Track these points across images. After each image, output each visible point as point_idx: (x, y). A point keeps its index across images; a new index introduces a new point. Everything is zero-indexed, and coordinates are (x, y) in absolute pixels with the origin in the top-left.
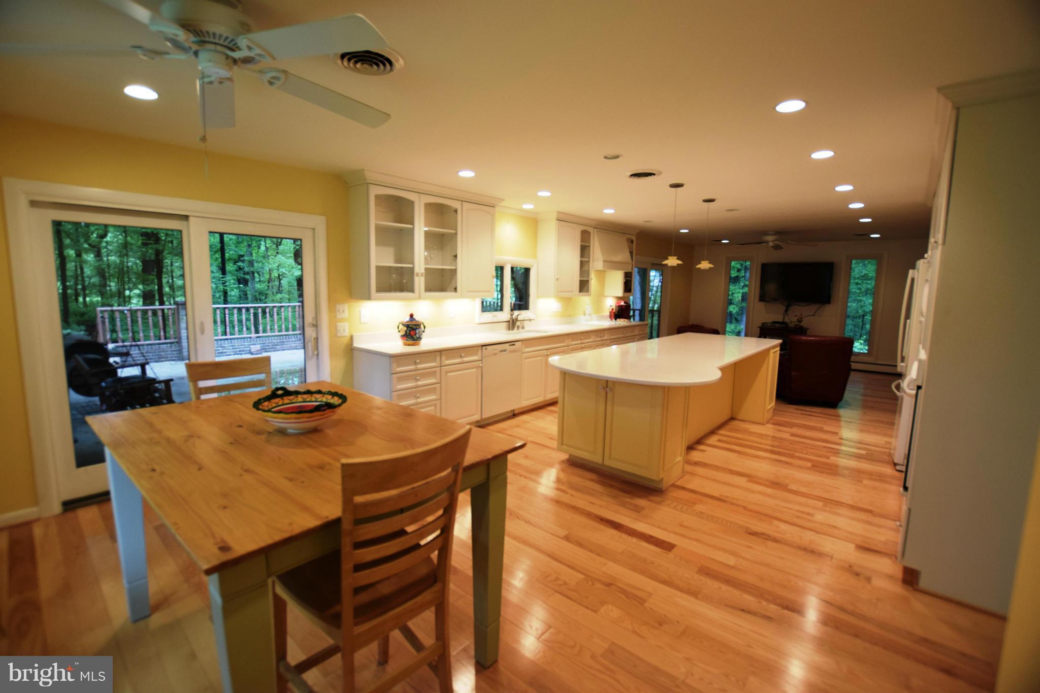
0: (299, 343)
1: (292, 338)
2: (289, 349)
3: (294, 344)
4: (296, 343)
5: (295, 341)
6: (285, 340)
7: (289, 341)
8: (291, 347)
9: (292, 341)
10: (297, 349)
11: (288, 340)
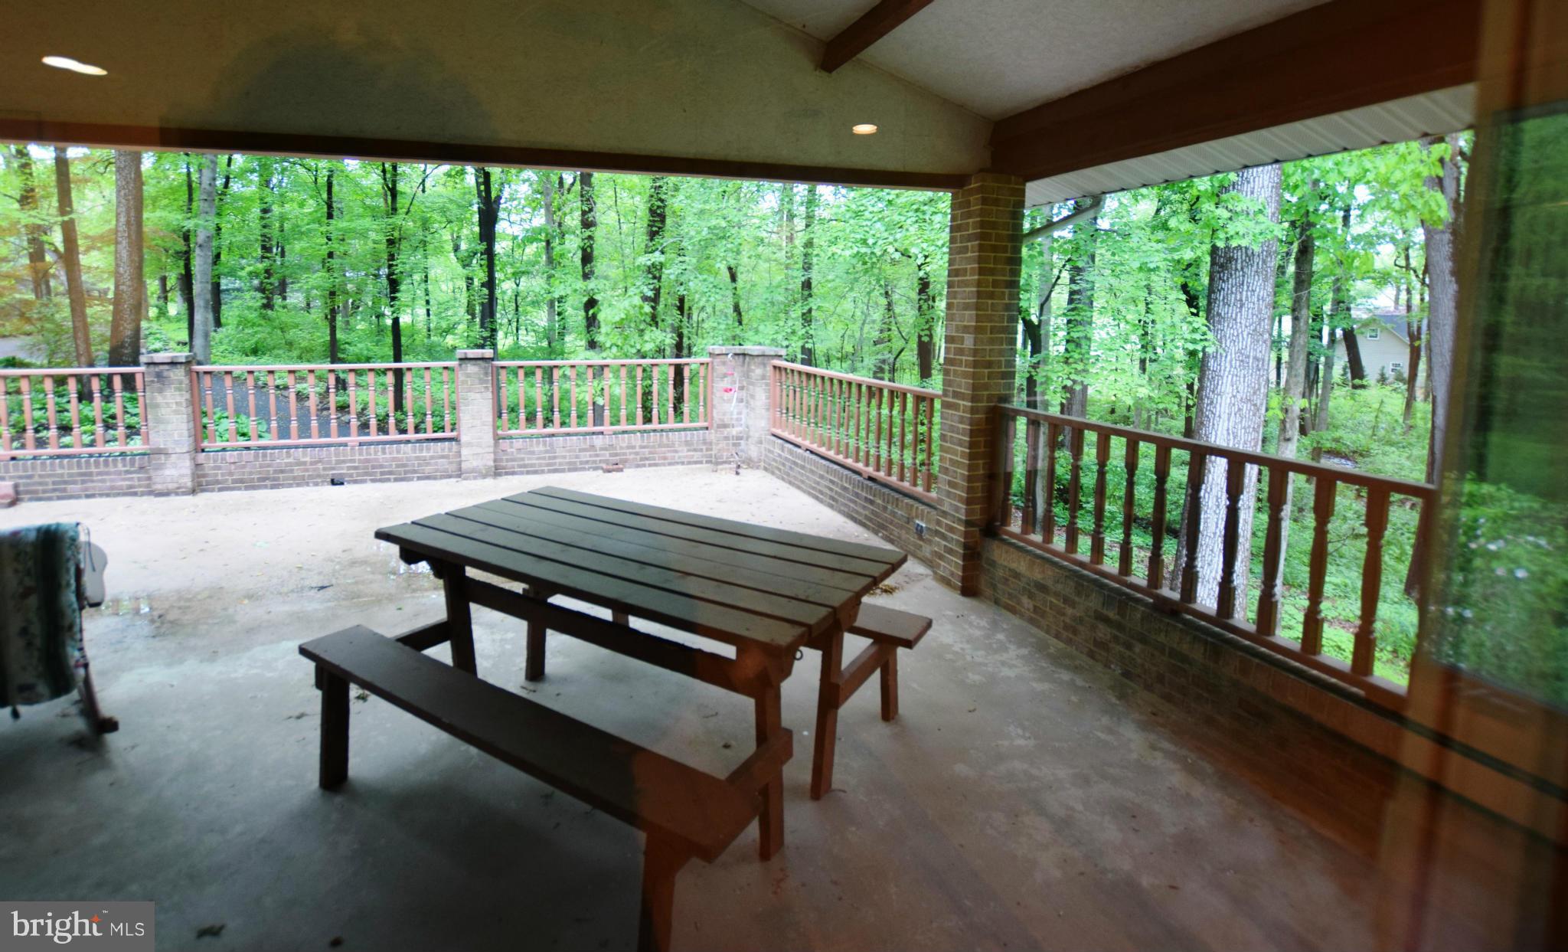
0: (139, 479)
1: (115, 466)
2: (108, 495)
3: (124, 480)
4: (131, 479)
5: (127, 472)
6: (93, 469)
7: (107, 473)
8: (112, 488)
9: (119, 473)
10: (135, 494)
11: (102, 469)
